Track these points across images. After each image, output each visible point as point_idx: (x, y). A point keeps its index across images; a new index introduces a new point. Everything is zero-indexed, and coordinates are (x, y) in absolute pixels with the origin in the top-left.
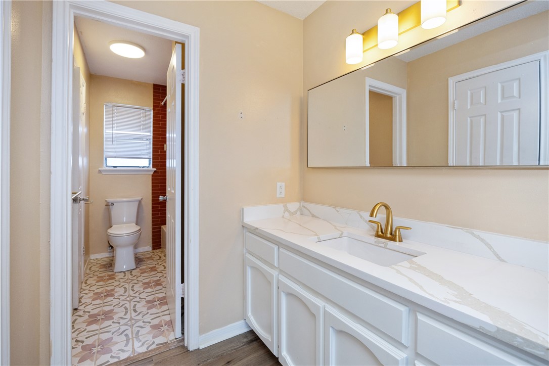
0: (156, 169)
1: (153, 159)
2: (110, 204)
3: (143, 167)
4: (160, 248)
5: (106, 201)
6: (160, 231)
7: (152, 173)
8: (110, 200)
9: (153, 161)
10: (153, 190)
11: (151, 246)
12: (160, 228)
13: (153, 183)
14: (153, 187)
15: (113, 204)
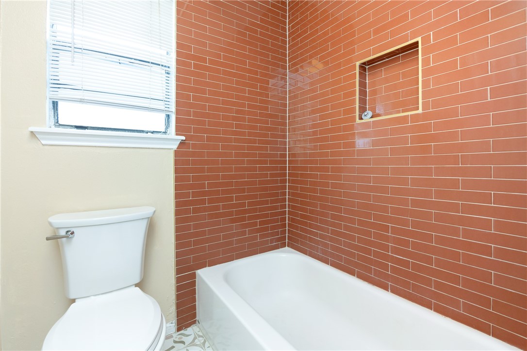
0: (184, 138)
1: (178, 112)
2: (63, 233)
3: (153, 132)
4: (194, 322)
5: (50, 224)
6: (193, 284)
7: (175, 146)
8: (62, 220)
9: (177, 119)
10: (177, 188)
11: (175, 321)
12: (194, 276)
13: (177, 171)
14: (177, 179)
15: (70, 234)
